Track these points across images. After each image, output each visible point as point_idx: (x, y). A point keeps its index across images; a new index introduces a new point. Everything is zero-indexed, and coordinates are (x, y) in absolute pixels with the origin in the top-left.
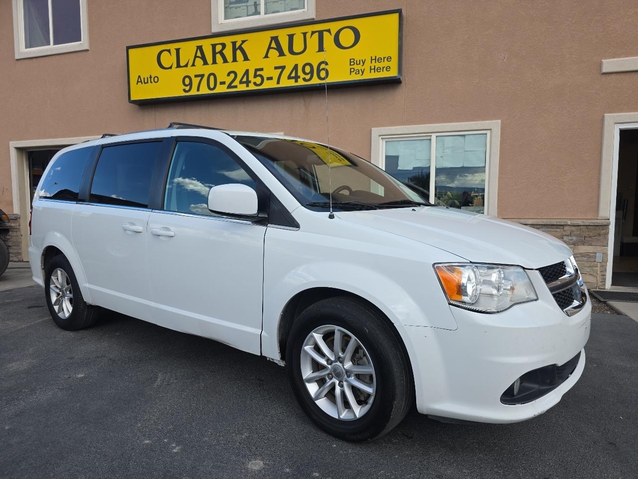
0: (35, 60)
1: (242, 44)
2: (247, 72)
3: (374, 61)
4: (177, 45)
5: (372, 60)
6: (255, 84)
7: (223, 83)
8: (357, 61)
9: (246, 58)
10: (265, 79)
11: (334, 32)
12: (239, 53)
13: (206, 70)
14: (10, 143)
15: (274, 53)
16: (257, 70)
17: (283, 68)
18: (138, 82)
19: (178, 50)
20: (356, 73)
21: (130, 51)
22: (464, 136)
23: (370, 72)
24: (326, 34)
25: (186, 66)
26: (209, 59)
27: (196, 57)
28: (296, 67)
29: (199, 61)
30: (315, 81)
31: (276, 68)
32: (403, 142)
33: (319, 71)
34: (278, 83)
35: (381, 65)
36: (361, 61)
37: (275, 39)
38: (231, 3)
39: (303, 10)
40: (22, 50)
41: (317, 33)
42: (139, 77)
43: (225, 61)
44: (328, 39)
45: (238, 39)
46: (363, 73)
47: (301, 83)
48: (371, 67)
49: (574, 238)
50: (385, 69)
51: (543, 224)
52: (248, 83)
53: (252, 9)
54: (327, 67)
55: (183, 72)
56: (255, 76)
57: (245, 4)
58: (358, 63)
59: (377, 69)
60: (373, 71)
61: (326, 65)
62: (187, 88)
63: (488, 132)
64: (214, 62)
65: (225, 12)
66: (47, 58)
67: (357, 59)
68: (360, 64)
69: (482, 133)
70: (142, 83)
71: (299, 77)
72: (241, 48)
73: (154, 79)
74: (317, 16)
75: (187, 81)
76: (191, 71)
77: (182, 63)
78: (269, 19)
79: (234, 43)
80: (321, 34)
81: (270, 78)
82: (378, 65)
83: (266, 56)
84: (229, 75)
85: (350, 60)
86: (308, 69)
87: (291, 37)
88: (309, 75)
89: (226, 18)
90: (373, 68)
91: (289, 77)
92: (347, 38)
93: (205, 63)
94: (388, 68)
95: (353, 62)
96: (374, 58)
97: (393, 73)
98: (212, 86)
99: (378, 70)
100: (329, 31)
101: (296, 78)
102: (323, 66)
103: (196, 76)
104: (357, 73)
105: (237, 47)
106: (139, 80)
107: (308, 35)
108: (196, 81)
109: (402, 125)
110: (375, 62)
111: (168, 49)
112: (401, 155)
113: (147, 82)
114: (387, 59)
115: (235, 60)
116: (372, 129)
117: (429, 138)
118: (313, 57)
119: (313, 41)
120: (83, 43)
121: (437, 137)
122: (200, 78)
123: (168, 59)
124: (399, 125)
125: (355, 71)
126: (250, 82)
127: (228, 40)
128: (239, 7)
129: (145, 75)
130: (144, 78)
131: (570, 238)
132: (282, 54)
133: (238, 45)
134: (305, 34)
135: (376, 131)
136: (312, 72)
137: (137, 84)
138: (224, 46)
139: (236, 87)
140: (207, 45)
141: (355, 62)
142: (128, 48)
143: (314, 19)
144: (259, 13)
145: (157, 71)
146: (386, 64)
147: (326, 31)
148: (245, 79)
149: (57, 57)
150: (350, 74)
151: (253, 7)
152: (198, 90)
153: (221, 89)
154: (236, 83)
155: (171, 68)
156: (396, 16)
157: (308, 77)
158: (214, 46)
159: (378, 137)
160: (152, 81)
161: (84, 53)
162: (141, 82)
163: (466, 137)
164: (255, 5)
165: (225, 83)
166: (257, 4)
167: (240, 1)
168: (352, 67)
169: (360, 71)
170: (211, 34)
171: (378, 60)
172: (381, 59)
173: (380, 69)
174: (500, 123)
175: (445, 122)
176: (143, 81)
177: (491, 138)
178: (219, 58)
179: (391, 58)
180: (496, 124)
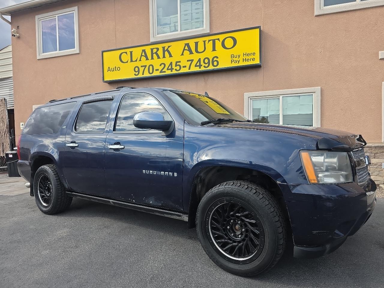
0: (48, 59)
1: (168, 48)
2: (171, 64)
3: (245, 56)
4: (130, 50)
5: (244, 55)
6: (176, 70)
9: (171, 56)
10: (182, 67)
11: (221, 41)
12: (166, 53)
13: (148, 63)
15: (187, 53)
16: (177, 62)
17: (192, 61)
18: (108, 70)
19: (131, 52)
20: (235, 63)
21: (104, 53)
22: (299, 96)
23: (243, 62)
24: (217, 41)
25: (136, 61)
26: (149, 56)
27: (142, 56)
28: (199, 60)
29: (143, 58)
30: (211, 68)
31: (188, 61)
32: (263, 101)
33: (213, 62)
34: (189, 69)
35: (250, 57)
36: (237, 56)
37: (187, 45)
38: (160, 25)
39: (203, 28)
40: (41, 54)
41: (212, 41)
42: (109, 67)
43: (159, 57)
44: (218, 44)
45: (166, 45)
46: (239, 62)
47: (203, 69)
49: (368, 154)
50: (251, 60)
52: (172, 69)
53: (173, 29)
55: (134, 64)
56: (176, 66)
57: (169, 26)
61: (217, 58)
62: (137, 73)
63: (314, 94)
64: (152, 58)
65: (158, 30)
66: (55, 58)
67: (235, 54)
69: (311, 94)
71: (202, 65)
72: (167, 50)
73: (117, 69)
74: (211, 31)
75: (137, 69)
76: (139, 64)
77: (133, 60)
78: (183, 33)
79: (164, 48)
80: (214, 41)
81: (185, 67)
82: (247, 57)
83: (182, 54)
84: (161, 65)
85: (231, 55)
86: (206, 61)
87: (197, 44)
89: (158, 34)
90: (244, 59)
91: (196, 66)
92: (229, 43)
93: (147, 59)
96: (245, 54)
97: (257, 62)
98: (151, 72)
99: (248, 60)
100: (218, 39)
101: (200, 66)
102: (215, 59)
103: (142, 66)
105: (165, 50)
106: (109, 69)
107: (206, 42)
108: (141, 69)
109: (262, 91)
111: (126, 52)
112: (262, 108)
113: (114, 71)
115: (164, 57)
116: (244, 93)
117: (278, 98)
118: (209, 54)
119: (209, 46)
120: (76, 49)
121: (283, 97)
122: (144, 67)
123: (125, 57)
124: (260, 91)
125: (234, 61)
126: (173, 69)
127: (160, 46)
128: (165, 27)
129: (112, 67)
130: (112, 68)
132: (191, 53)
134: (204, 42)
135: (246, 95)
136: (209, 62)
138: (158, 49)
139: (165, 72)
140: (148, 49)
141: (234, 56)
142: (103, 52)
143: (209, 33)
144: (177, 31)
145: (120, 64)
146: (252, 57)
147: (217, 39)
148: (170, 68)
149: (61, 58)
150: (232, 63)
152: (143, 74)
153: (156, 74)
154: (165, 70)
155: (127, 62)
156: (258, 30)
157: (207, 65)
158: (152, 50)
159: (248, 98)
160: (116, 70)
161: (77, 55)
162: (110, 70)
163: (301, 97)
164: (175, 26)
165: (158, 70)
166: (176, 25)
167: (166, 24)
168: (232, 59)
169: (237, 61)
170: (150, 43)
171: (248, 55)
172: (249, 54)
173: (249, 60)
174: (320, 89)
175: (287, 89)
176: (111, 71)
177: (315, 97)
178: (155, 56)
179: (255, 54)
180: (317, 89)
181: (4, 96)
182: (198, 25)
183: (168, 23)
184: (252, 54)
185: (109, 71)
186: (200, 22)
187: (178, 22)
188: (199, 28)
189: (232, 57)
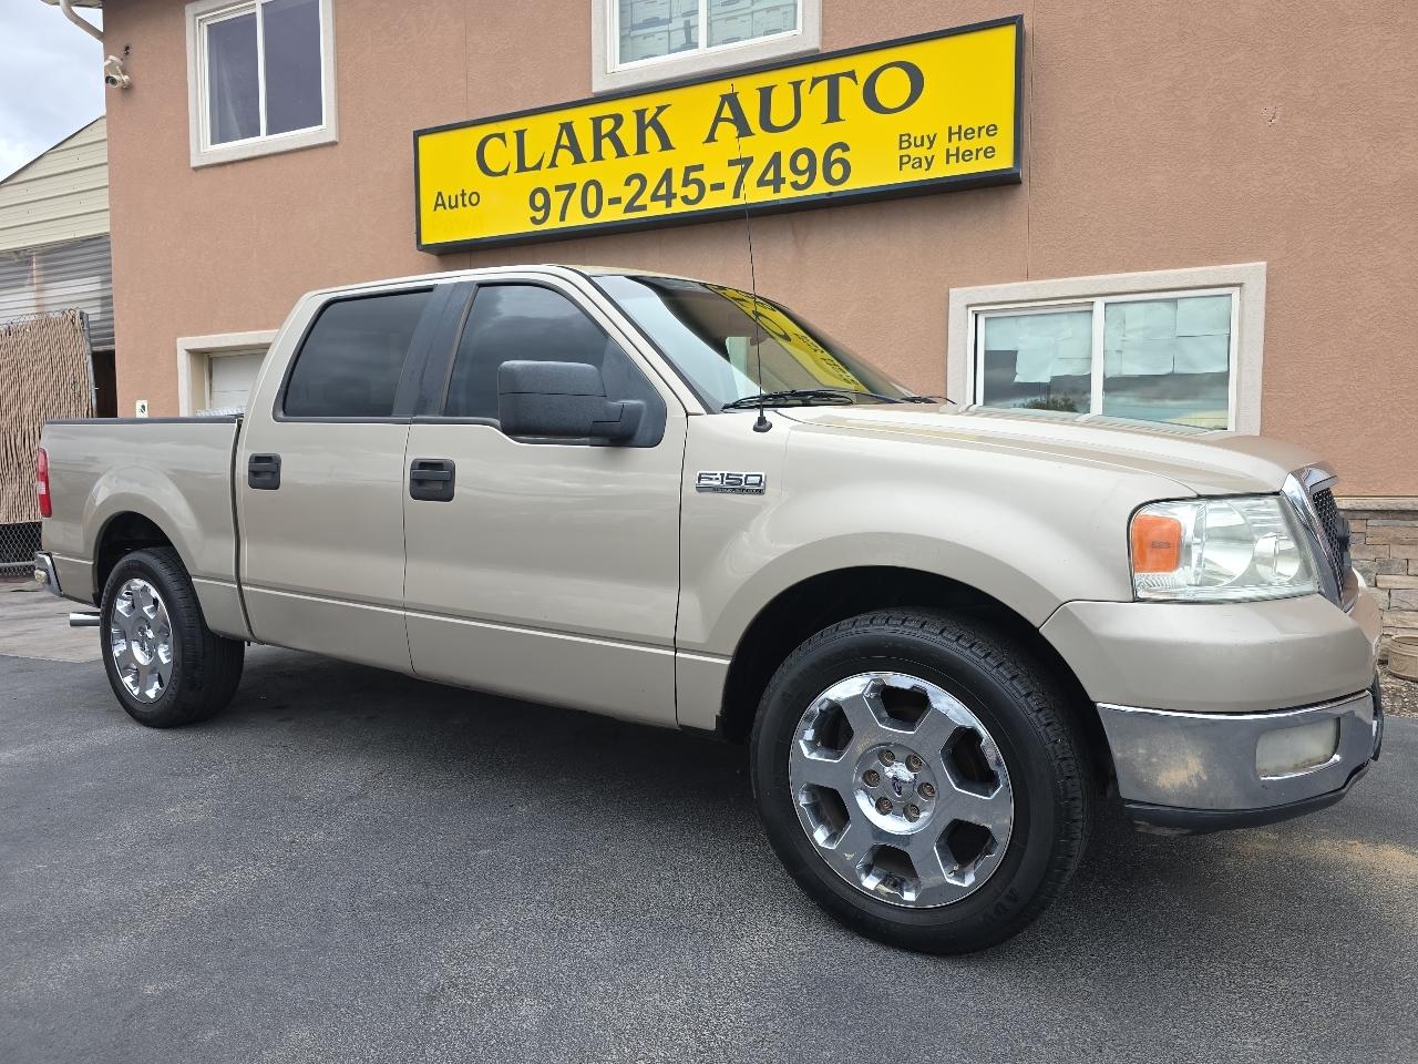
0: (229, 167)
1: (657, 114)
2: (668, 175)
3: (955, 137)
4: (518, 124)
5: (950, 134)
6: (685, 199)
7: (615, 201)
8: (915, 138)
9: (666, 145)
10: (708, 188)
11: (862, 79)
12: (651, 135)
13: (580, 174)
14: (179, 340)
15: (727, 131)
16: (689, 170)
17: (746, 162)
18: (437, 205)
19: (520, 135)
20: (913, 167)
21: (423, 140)
22: (1174, 301)
23: (948, 162)
24: (844, 82)
25: (538, 167)
26: (587, 150)
27: (558, 146)
28: (776, 159)
29: (565, 156)
30: (820, 187)
31: (732, 163)
32: (1029, 319)
33: (828, 165)
34: (736, 195)
35: (973, 145)
37: (731, 99)
38: (634, 27)
39: (794, 32)
40: (205, 148)
41: (826, 82)
42: (440, 194)
43: (621, 152)
44: (850, 93)
45: (650, 103)
46: (929, 164)
47: (787, 193)
48: (948, 150)
50: (981, 153)
51: (1378, 508)
52: (669, 197)
53: (680, 38)
54: (845, 155)
55: (531, 180)
56: (686, 183)
57: (665, 27)
58: (919, 143)
59: (963, 155)
60: (953, 159)
61: (844, 151)
62: (540, 215)
63: (1235, 292)
64: (598, 156)
65: (622, 47)
66: (251, 164)
67: (916, 133)
68: (922, 145)
69: (1220, 295)
70: (445, 208)
71: (783, 181)
72: (655, 124)
73: (470, 199)
74: (823, 42)
75: (539, 200)
76: (548, 179)
77: (529, 163)
78: (716, 56)
79: (640, 114)
80: (833, 81)
81: (718, 187)
82: (965, 145)
83: (711, 138)
84: (628, 183)
85: (901, 136)
86: (803, 162)
87: (766, 94)
88: (806, 176)
89: (622, 60)
90: (953, 151)
91: (762, 182)
92: (893, 87)
93: (579, 159)
94: (989, 152)
95: (908, 141)
96: (955, 129)
97: (1003, 161)
98: (592, 208)
99: (966, 156)
100: (851, 75)
101: (777, 182)
102: (837, 153)
103: (558, 188)
104: (916, 165)
105: (647, 121)
106: (440, 202)
107: (804, 88)
108: (557, 199)
109: (1023, 280)
110: (960, 139)
111: (500, 132)
112: (1022, 348)
113: (456, 206)
114: (988, 131)
115: (641, 149)
116: (951, 290)
117: (1088, 308)
118: (815, 134)
119: (816, 100)
120: (325, 131)
121: (1106, 304)
122: (566, 192)
123: (499, 155)
124: (1016, 281)
125: (911, 163)
126: (675, 196)
127: (627, 108)
128: (652, 35)
129: (450, 191)
130: (450, 197)
132: (744, 131)
133: (648, 117)
134: (797, 85)
135: (959, 297)
137: (435, 209)
138: (618, 120)
139: (644, 208)
140: (581, 120)
141: (912, 140)
142: (418, 134)
143: (818, 51)
144: (695, 45)
145: (475, 180)
146: (984, 141)
147: (844, 74)
149: (274, 160)
150: (901, 169)
151: (683, 33)
152: (562, 218)
153: (612, 214)
154: (644, 199)
155: (505, 172)
156: (1010, 31)
157: (802, 180)
158: (597, 122)
159: (964, 309)
160: (467, 202)
161: (329, 149)
162: (443, 204)
163: (1181, 304)
164: (689, 29)
165: (620, 202)
166: (690, 24)
167: (654, 22)
168: (904, 152)
169: (924, 162)
170: (592, 96)
171: (966, 134)
172: (974, 132)
173: (971, 153)
174: (1264, 270)
175: (1127, 271)
176: (447, 204)
177: (1242, 305)
178: (607, 146)
179: (996, 129)
180: (1253, 272)
181: (81, 305)
182: (775, 19)
183: (662, 17)
184: (984, 131)
185: (440, 208)
186: (782, 10)
187: (695, 12)
188: (779, 31)
189: (905, 145)
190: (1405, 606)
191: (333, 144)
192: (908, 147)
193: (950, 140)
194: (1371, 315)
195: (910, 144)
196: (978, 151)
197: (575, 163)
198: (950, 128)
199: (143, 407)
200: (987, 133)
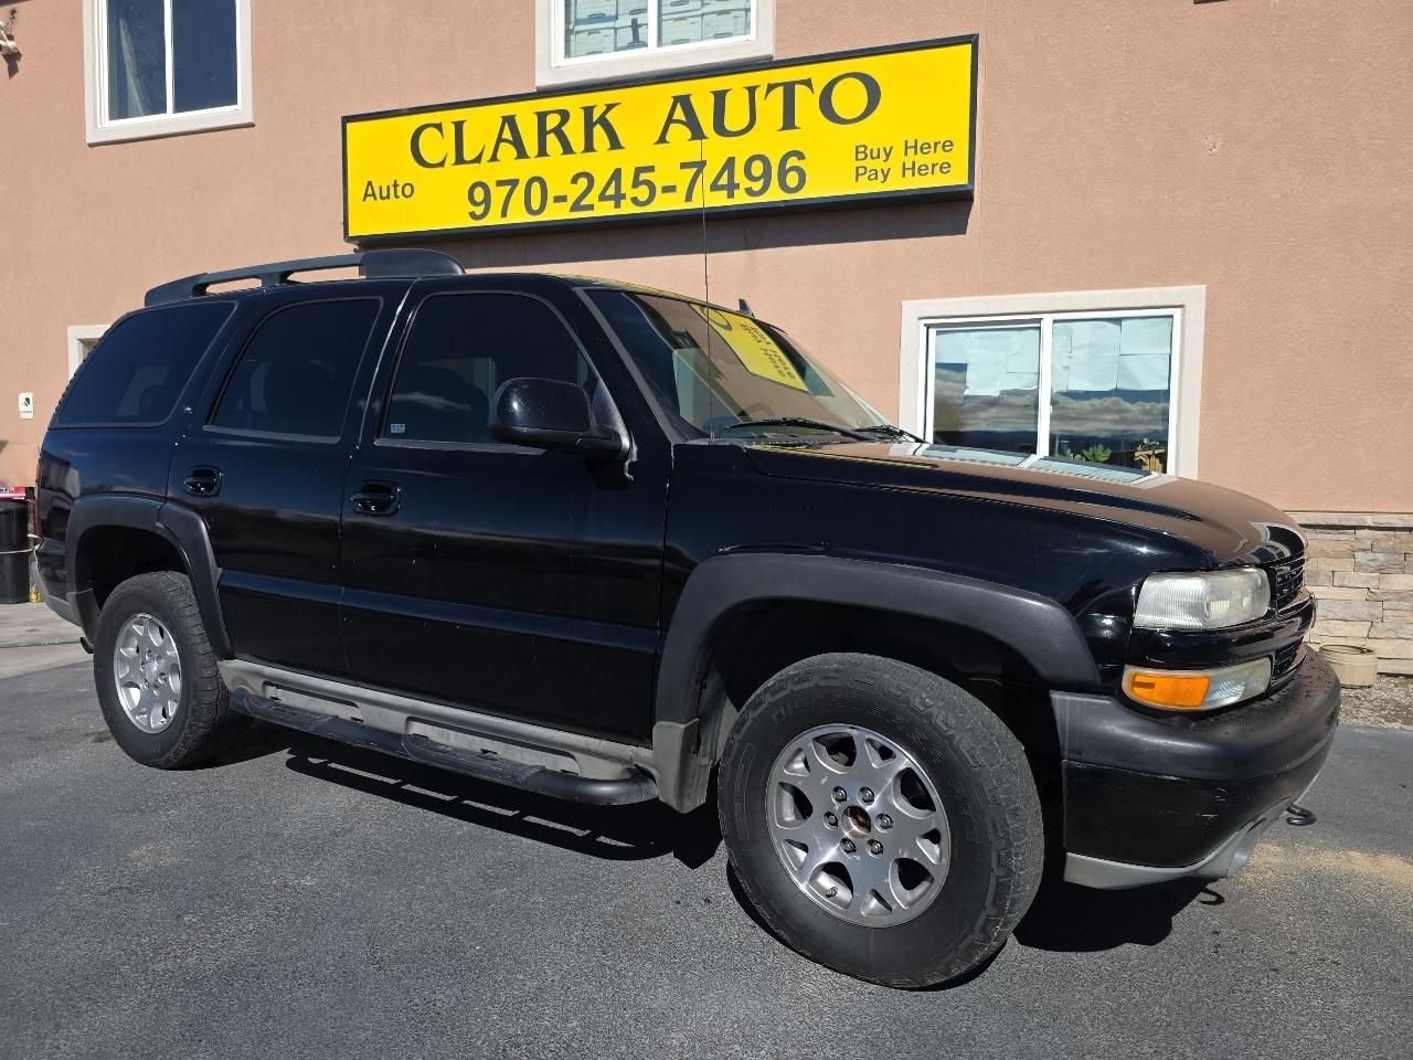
0: (129, 144)
1: (606, 112)
2: (617, 175)
3: (911, 151)
4: (457, 115)
5: (907, 148)
6: (635, 201)
7: (560, 199)
8: (872, 150)
9: (615, 143)
10: (659, 190)
11: (819, 87)
12: (598, 131)
13: (523, 170)
14: (70, 329)
15: (680, 133)
16: (639, 171)
17: (701, 165)
18: (366, 195)
19: (459, 126)
20: (869, 178)
21: (349, 126)
22: (1118, 321)
23: (904, 175)
24: (800, 90)
25: (478, 160)
26: (531, 143)
27: (500, 140)
28: (730, 164)
29: (507, 151)
30: (775, 195)
31: (684, 166)
32: (977, 334)
33: (783, 173)
34: (689, 198)
35: (929, 159)
36: (882, 151)
37: (684, 101)
38: (578, 22)
39: (744, 38)
40: (101, 123)
41: (782, 88)
42: (370, 183)
43: (567, 149)
44: (806, 102)
45: (598, 100)
46: (885, 177)
47: (741, 199)
48: (904, 164)
49: (1381, 557)
50: (937, 168)
51: (1308, 523)
52: (618, 198)
53: (627, 35)
54: (800, 164)
55: (470, 174)
56: (636, 183)
57: (611, 24)
58: (875, 155)
59: (920, 170)
60: (909, 173)
61: (799, 159)
62: (479, 210)
63: (1177, 313)
64: (542, 152)
65: (567, 41)
66: (158, 142)
67: (873, 145)
68: (878, 157)
69: (1162, 316)
70: (375, 199)
71: (737, 186)
72: (603, 121)
73: (407, 190)
74: (777, 49)
76: (488, 173)
77: (468, 156)
78: (667, 56)
79: (588, 111)
80: (789, 89)
81: (670, 189)
82: (920, 159)
83: (662, 140)
84: (574, 180)
85: (857, 147)
86: (757, 168)
87: (720, 97)
88: (761, 182)
89: (567, 55)
90: (909, 165)
91: (715, 187)
92: (850, 98)
93: (522, 154)
94: (945, 168)
95: (864, 152)
96: (911, 143)
97: (957, 178)
98: (535, 205)
100: (808, 83)
101: (731, 188)
102: (793, 162)
103: (500, 183)
104: (873, 177)
105: (595, 118)
106: (370, 192)
107: (760, 94)
108: (498, 195)
109: (974, 295)
110: (916, 153)
111: (438, 122)
112: (972, 362)
113: (388, 197)
114: (944, 146)
115: (589, 147)
116: (904, 303)
117: (1038, 325)
118: (769, 140)
119: (771, 107)
120: (242, 109)
121: (1054, 322)
122: (509, 187)
123: (437, 146)
124: (968, 295)
125: (868, 174)
126: (624, 196)
127: (574, 104)
128: (597, 31)
129: (382, 181)
130: (381, 188)
131: (1371, 555)
132: (698, 134)
133: (596, 115)
134: (752, 90)
135: (913, 311)
136: (767, 175)
137: (364, 200)
138: (565, 115)
139: (591, 207)
140: (525, 114)
141: (868, 152)
142: (346, 120)
143: (771, 58)
144: (645, 45)
145: (409, 170)
146: (940, 157)
147: (800, 82)
148: (611, 191)
149: (182, 140)
150: (857, 179)
151: (629, 31)
152: (504, 214)
153: (557, 213)
154: (592, 198)
155: (442, 164)
156: (968, 47)
157: (757, 186)
158: (542, 117)
159: (916, 321)
160: (399, 193)
161: (244, 131)
162: (374, 195)
163: (1123, 323)
164: (635, 26)
165: (566, 201)
166: (639, 23)
167: (599, 18)
168: (860, 163)
169: (880, 173)
170: (536, 90)
171: (922, 148)
172: (930, 147)
173: (927, 168)
174: (1204, 293)
175: (1074, 289)
176: (378, 195)
177: (1183, 327)
178: (552, 142)
179: (952, 145)
180: (1194, 296)
182: (725, 23)
183: (608, 14)
184: (940, 146)
185: (370, 199)
186: (733, 14)
187: (644, 10)
188: (729, 35)
189: (861, 156)
190: (1330, 616)
191: (251, 125)
192: (865, 159)
193: (906, 154)
194: (1302, 340)
195: (866, 156)
196: (933, 166)
197: (519, 157)
198: (906, 142)
199: (28, 400)
200: (943, 149)
